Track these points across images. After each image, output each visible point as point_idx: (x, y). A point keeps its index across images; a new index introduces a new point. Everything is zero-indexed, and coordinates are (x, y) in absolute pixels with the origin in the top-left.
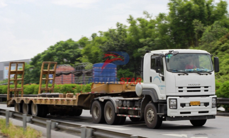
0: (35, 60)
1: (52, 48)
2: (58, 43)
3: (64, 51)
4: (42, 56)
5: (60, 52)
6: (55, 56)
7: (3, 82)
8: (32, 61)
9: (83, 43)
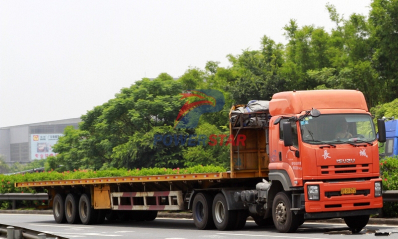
0: (90, 119)
1: (126, 92)
2: (138, 84)
3: (151, 99)
4: (106, 111)
5: (143, 100)
6: (133, 110)
7: (27, 167)
8: (83, 122)
9: (191, 81)
